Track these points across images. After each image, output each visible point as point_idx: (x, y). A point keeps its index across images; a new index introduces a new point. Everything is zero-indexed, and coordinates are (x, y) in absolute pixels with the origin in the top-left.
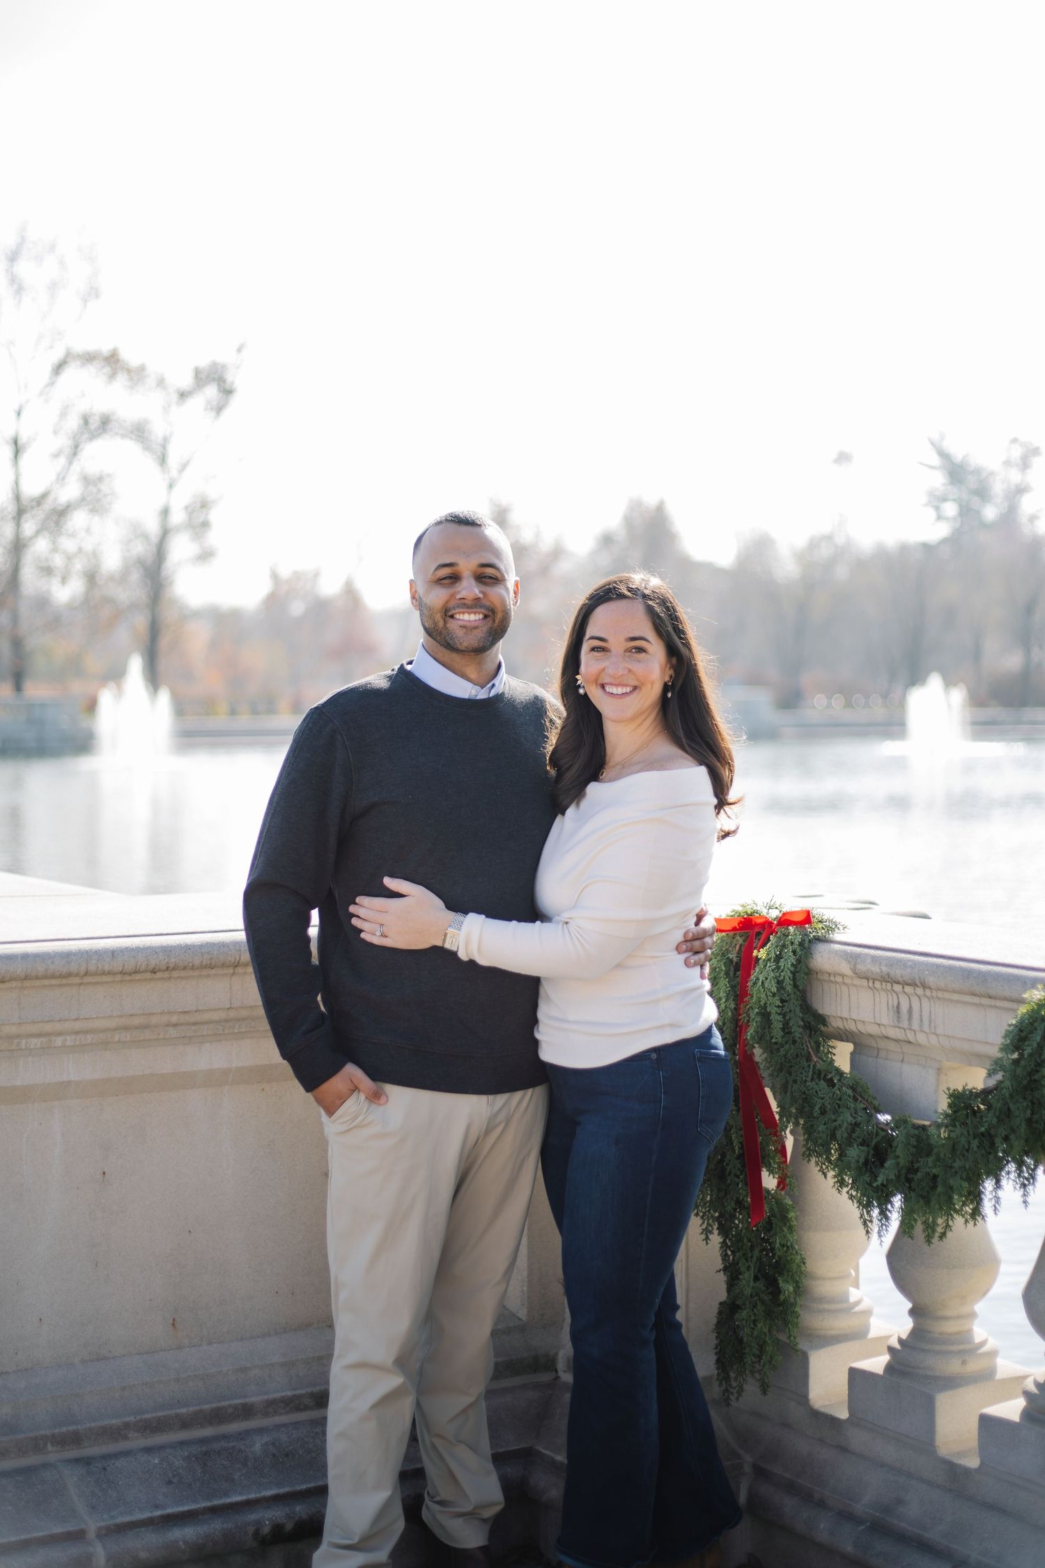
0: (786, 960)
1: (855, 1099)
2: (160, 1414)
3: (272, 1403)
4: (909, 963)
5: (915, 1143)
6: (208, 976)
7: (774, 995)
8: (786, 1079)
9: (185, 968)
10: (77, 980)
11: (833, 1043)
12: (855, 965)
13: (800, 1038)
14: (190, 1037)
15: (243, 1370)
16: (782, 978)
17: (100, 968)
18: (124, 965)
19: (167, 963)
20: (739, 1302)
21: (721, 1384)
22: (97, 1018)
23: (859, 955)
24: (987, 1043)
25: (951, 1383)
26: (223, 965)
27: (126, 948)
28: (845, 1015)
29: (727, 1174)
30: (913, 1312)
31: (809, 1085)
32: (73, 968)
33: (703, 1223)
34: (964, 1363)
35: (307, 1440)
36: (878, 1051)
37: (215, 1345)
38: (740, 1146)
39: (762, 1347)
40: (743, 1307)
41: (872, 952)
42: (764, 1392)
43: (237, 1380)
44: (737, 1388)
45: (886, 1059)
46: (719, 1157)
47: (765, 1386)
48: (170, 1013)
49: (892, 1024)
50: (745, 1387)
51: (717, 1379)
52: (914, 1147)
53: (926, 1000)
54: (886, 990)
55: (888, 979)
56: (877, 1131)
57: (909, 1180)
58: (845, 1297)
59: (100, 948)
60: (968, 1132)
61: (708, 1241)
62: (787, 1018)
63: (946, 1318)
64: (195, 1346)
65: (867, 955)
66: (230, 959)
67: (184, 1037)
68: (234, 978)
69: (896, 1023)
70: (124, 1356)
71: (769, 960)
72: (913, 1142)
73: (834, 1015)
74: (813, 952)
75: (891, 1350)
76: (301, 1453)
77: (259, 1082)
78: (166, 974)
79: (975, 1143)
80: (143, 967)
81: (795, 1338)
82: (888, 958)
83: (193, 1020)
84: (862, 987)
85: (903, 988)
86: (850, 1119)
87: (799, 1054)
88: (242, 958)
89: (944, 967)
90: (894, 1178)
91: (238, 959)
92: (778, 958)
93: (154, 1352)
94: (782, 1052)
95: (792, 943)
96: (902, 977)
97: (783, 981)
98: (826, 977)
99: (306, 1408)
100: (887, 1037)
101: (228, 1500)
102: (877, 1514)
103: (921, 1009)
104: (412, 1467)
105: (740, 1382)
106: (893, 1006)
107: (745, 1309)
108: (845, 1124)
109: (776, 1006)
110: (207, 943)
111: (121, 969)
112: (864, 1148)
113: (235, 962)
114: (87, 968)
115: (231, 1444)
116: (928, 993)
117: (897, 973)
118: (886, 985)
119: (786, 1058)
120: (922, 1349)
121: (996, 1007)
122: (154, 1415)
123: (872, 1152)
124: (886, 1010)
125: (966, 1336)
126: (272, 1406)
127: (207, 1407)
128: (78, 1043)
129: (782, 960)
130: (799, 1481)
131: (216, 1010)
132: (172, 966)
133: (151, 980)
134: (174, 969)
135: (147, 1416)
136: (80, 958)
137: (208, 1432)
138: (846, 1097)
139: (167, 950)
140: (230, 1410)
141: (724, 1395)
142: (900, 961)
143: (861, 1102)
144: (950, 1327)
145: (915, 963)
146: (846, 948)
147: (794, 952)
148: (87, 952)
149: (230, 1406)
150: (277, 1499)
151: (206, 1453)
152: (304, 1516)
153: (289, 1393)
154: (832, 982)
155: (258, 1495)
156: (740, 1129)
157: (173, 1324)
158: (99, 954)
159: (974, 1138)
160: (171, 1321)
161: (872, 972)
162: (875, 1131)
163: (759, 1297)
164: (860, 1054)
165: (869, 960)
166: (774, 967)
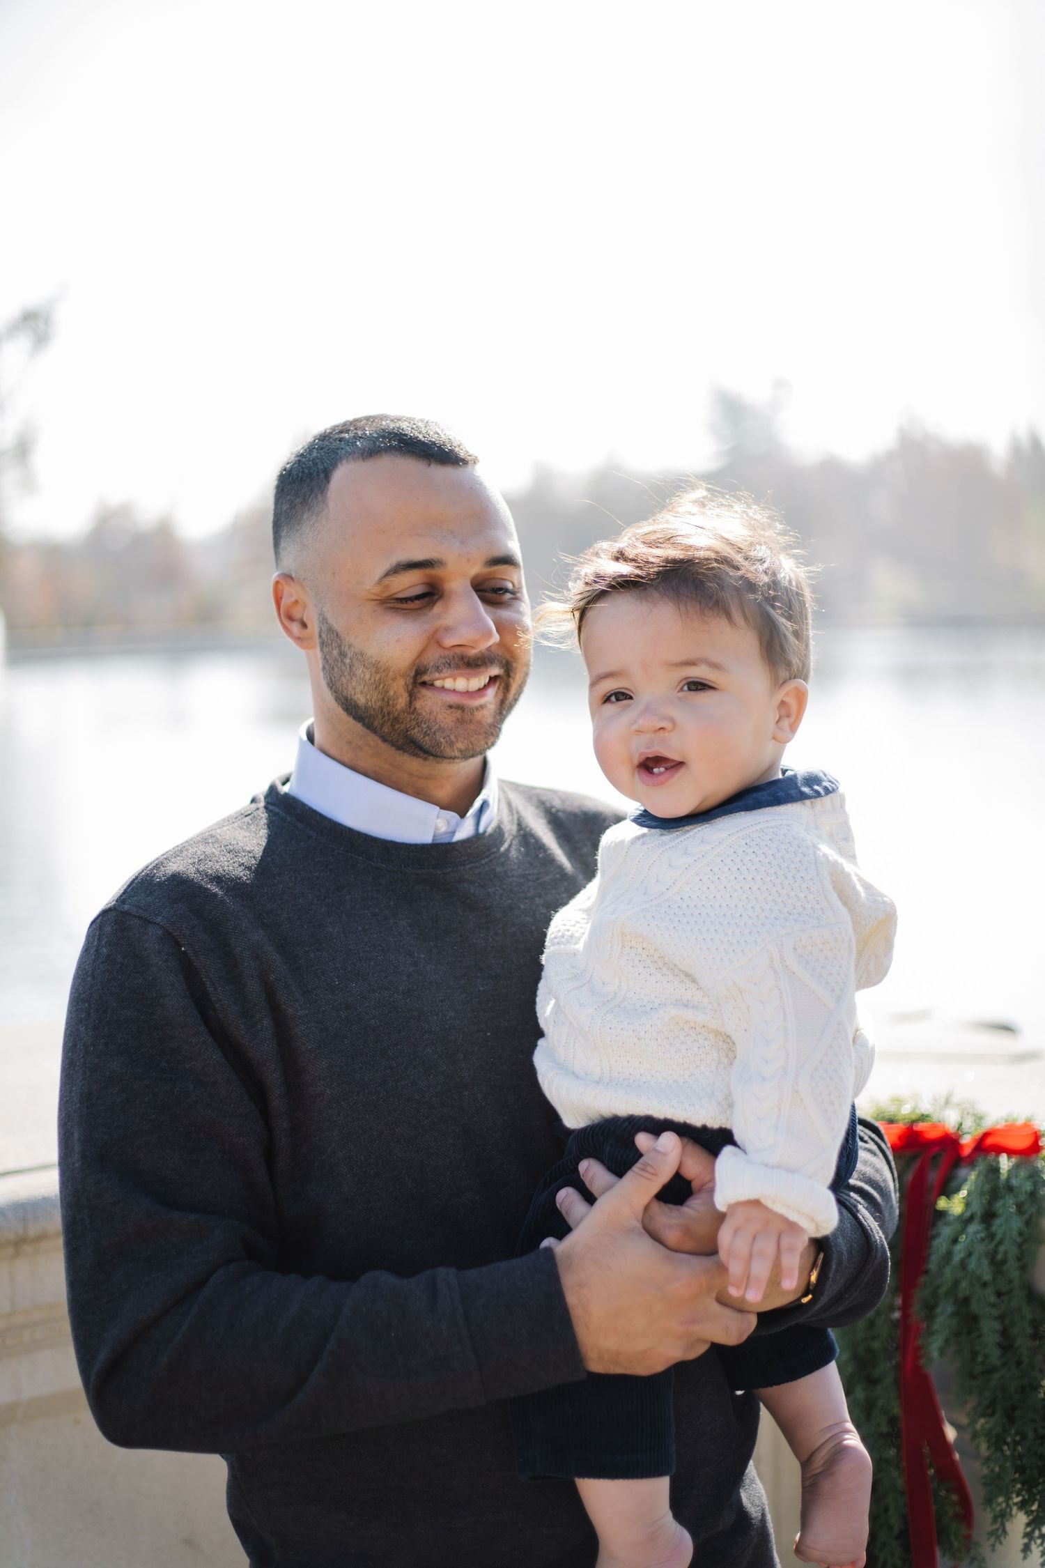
0: (1003, 1220)
7: (985, 1285)
16: (999, 1257)
62: (1007, 1322)
71: (970, 1220)
92: (989, 1216)
97: (1004, 1262)
109: (988, 1304)
129: (997, 1222)
147: (1020, 1208)
166: (983, 1235)
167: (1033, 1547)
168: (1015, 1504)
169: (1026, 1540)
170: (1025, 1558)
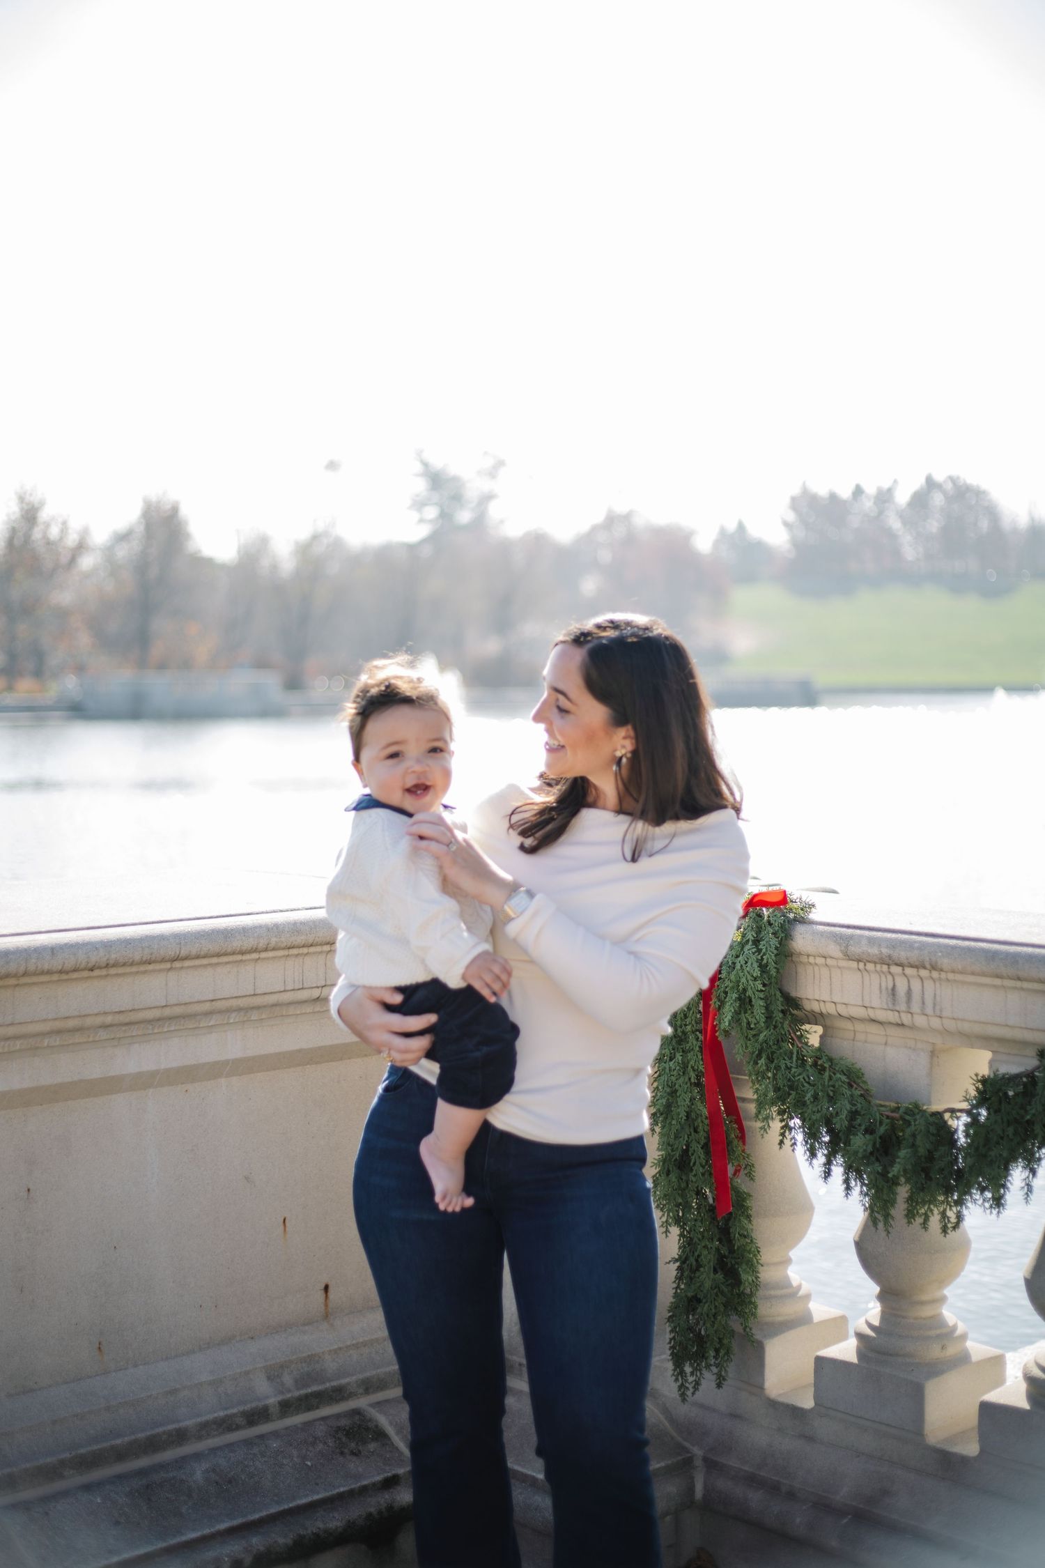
0: (767, 942)
1: (850, 1086)
2: (95, 1447)
3: (204, 1426)
4: (916, 945)
5: (935, 1132)
6: (145, 972)
7: (755, 979)
8: (766, 1065)
9: (124, 965)
10: (12, 981)
11: (807, 1027)
12: (847, 946)
13: (781, 1023)
14: (120, 1038)
15: (174, 1392)
16: (765, 961)
17: (40, 967)
18: (64, 963)
19: (108, 960)
20: (700, 1296)
21: (677, 1380)
22: (31, 1022)
23: (851, 937)
24: (1007, 1026)
25: (936, 1369)
26: (163, 960)
27: (66, 944)
28: (825, 997)
29: (692, 1164)
30: (881, 1297)
31: (795, 1072)
32: (12, 968)
33: (663, 1215)
34: (943, 1348)
35: (246, 1463)
36: (855, 1034)
37: (141, 1367)
38: (706, 1135)
39: (720, 1340)
40: (704, 1301)
41: (867, 933)
42: (719, 1386)
43: (167, 1402)
44: (694, 1383)
45: (866, 1042)
46: (684, 1147)
47: (721, 1379)
48: (105, 1013)
49: (885, 1007)
50: (703, 1381)
51: (673, 1375)
52: (933, 1135)
53: (931, 982)
54: (879, 973)
55: (888, 961)
56: (880, 1118)
57: (926, 1171)
58: (786, 1283)
59: (39, 946)
60: (1002, 1119)
61: (668, 1234)
62: (768, 1003)
63: (922, 1303)
64: (120, 1370)
65: (861, 936)
66: (170, 953)
67: (113, 1039)
68: (170, 973)
69: (891, 1006)
70: (50, 1386)
71: (746, 942)
72: (933, 1129)
73: (810, 997)
74: (792, 933)
75: (860, 1336)
76: (243, 1478)
77: (182, 1084)
78: (104, 972)
79: (1010, 1130)
80: (82, 966)
81: (751, 1329)
82: (887, 940)
83: (127, 1020)
84: (849, 969)
85: (903, 970)
86: (848, 1106)
87: (780, 1039)
88: (182, 951)
89: (962, 949)
90: (910, 1167)
91: (178, 952)
92: (756, 942)
93: (80, 1379)
94: (762, 1037)
95: (770, 924)
96: (907, 959)
97: (766, 965)
98: (804, 959)
99: (238, 1428)
100: (874, 1021)
101: (184, 1538)
102: (861, 1506)
103: (923, 991)
104: (359, 1484)
105: (696, 1375)
106: (887, 989)
107: (705, 1303)
108: (846, 1112)
109: (758, 991)
110: (147, 936)
111: (60, 968)
112: (868, 1136)
113: (174, 957)
114: (27, 968)
115: (171, 1475)
116: (935, 974)
117: (902, 955)
118: (881, 967)
119: (767, 1044)
120: (900, 1336)
121: (1022, 989)
122: (89, 1449)
123: (878, 1140)
124: (878, 992)
125: (938, 1321)
126: (206, 1429)
127: (141, 1435)
128: (6, 1050)
129: (762, 943)
130: (762, 1474)
131: (150, 1008)
132: (111, 962)
133: (88, 978)
134: (112, 967)
135: (82, 1451)
136: (19, 957)
137: (143, 1462)
138: (840, 1083)
139: (107, 945)
140: (165, 1437)
141: (679, 1390)
142: (903, 942)
143: (856, 1089)
144: (926, 1312)
145: (923, 946)
146: (832, 929)
147: (775, 934)
148: (26, 950)
149: (164, 1433)
150: (232, 1531)
151: (148, 1487)
152: (262, 1548)
153: (222, 1414)
154: (810, 963)
155: (212, 1530)
156: (706, 1118)
157: (99, 1348)
158: (39, 951)
159: (1008, 1126)
160: (98, 1346)
161: (869, 954)
162: (878, 1118)
163: (719, 1288)
164: (832, 1037)
165: (864, 942)
166: (754, 950)
167: (785, 1141)
168: (775, 1111)
169: (781, 1138)
170: (780, 1148)
